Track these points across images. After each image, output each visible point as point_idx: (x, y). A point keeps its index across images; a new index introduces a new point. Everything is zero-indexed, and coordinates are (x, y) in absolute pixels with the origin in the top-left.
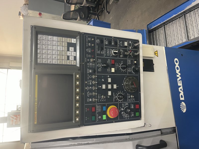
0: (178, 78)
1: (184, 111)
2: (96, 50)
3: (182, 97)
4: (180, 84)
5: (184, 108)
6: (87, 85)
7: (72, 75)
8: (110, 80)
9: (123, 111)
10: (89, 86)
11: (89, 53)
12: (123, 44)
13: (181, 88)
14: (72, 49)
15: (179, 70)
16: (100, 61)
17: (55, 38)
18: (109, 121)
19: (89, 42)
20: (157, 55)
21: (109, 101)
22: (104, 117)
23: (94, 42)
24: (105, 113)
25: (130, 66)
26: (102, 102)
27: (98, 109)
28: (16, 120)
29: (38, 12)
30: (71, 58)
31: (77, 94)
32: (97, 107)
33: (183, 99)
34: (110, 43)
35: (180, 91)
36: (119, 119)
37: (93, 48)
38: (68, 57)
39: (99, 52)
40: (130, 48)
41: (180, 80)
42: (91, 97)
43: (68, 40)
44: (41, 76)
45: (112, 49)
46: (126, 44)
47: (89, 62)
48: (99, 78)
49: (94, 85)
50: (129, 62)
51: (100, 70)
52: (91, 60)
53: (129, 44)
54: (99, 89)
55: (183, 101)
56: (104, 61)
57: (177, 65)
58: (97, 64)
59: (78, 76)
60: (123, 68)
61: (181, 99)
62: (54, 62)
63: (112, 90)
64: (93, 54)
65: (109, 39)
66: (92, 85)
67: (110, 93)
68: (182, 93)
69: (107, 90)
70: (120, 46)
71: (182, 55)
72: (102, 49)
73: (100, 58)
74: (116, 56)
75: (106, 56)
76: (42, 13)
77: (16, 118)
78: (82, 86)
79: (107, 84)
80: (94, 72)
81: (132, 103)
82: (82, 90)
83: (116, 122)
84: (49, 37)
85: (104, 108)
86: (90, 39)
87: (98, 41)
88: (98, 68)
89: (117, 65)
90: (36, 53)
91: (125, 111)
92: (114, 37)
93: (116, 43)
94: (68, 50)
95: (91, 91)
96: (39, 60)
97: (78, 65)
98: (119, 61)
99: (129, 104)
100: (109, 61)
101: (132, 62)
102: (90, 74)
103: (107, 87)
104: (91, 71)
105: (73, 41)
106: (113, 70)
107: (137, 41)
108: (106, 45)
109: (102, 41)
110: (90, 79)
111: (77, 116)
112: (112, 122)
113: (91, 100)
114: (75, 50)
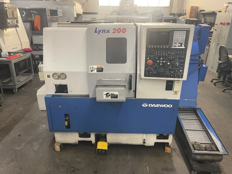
0: (161, 105)
1: (143, 105)
2: (179, 56)
3: (150, 105)
4: (157, 106)
5: (145, 105)
6: (163, 51)
7: (168, 45)
8: (164, 62)
9: (149, 68)
10: (162, 52)
11: (177, 52)
12: (181, 69)
13: (155, 106)
14: (179, 45)
15: (165, 107)
16: (174, 57)
17: (185, 38)
18: (146, 60)
19: (183, 53)
20: (175, 94)
21: (155, 61)
22: (148, 59)
23: (182, 55)
24: (150, 59)
25: (170, 73)
26: (155, 58)
27: (152, 56)
28: (126, 6)
29: (230, 22)
30: (175, 45)
31: (160, 47)
32: (153, 56)
33: (149, 106)
34: (182, 63)
35: (154, 105)
36: (146, 66)
37: (179, 54)
38: (176, 43)
39: (177, 57)
40: (179, 73)
41: (159, 106)
42: (158, 53)
43: (184, 43)
44: (169, 32)
45: (179, 64)
46: (181, 71)
47: (173, 52)
48: (166, 56)
49: (162, 55)
50: (172, 72)
51: (169, 57)
52: (174, 54)
53: (181, 72)
54: (161, 56)
55: (148, 105)
56: (173, 60)
57: (168, 106)
58: (172, 56)
59: (167, 47)
60: (169, 69)
61: (149, 105)
62: (174, 37)
63: (160, 63)
64: (177, 54)
65: (184, 63)
66: (163, 54)
67: (158, 61)
68: (152, 106)
69: (160, 60)
70: (180, 68)
71: (174, 111)
72: (179, 59)
73: (174, 58)
74: (175, 66)
75: (175, 61)
76: (229, 26)
77: (128, 6)
78: (163, 49)
79: (163, 60)
80: (168, 55)
81: (152, 73)
82: (161, 49)
83: (145, 64)
84: (185, 35)
85: (152, 59)
86: (184, 53)
87: (183, 57)
88: (170, 56)
89: (171, 66)
90: (180, 30)
91: (149, 69)
92: (184, 65)
93: (181, 66)
94: (179, 43)
95: (160, 53)
96: (175, 31)
97: (172, 47)
98: (172, 67)
99: (152, 71)
100: (173, 62)
101: (172, 74)
102: (168, 53)
103: (161, 63)
104: (169, 53)
105: (183, 45)
106: (169, 64)
107: (182, 77)
108: (181, 61)
109: (182, 59)
110: (165, 53)
111: (151, 46)
112: (145, 62)
113: (156, 53)
114: (179, 46)
